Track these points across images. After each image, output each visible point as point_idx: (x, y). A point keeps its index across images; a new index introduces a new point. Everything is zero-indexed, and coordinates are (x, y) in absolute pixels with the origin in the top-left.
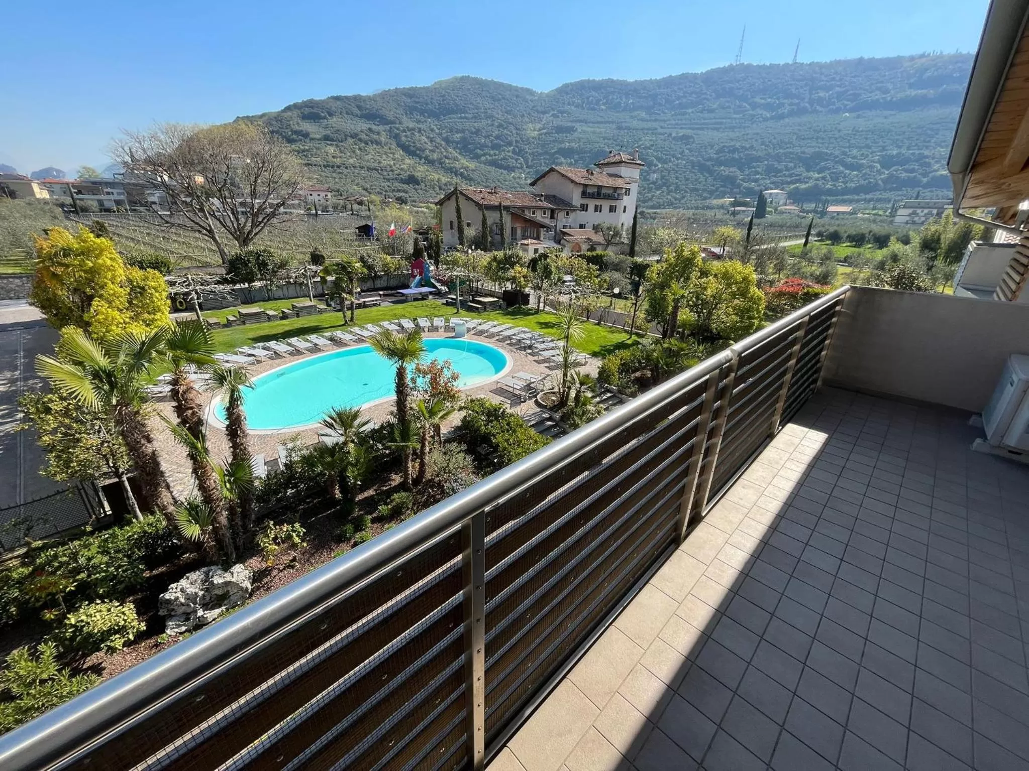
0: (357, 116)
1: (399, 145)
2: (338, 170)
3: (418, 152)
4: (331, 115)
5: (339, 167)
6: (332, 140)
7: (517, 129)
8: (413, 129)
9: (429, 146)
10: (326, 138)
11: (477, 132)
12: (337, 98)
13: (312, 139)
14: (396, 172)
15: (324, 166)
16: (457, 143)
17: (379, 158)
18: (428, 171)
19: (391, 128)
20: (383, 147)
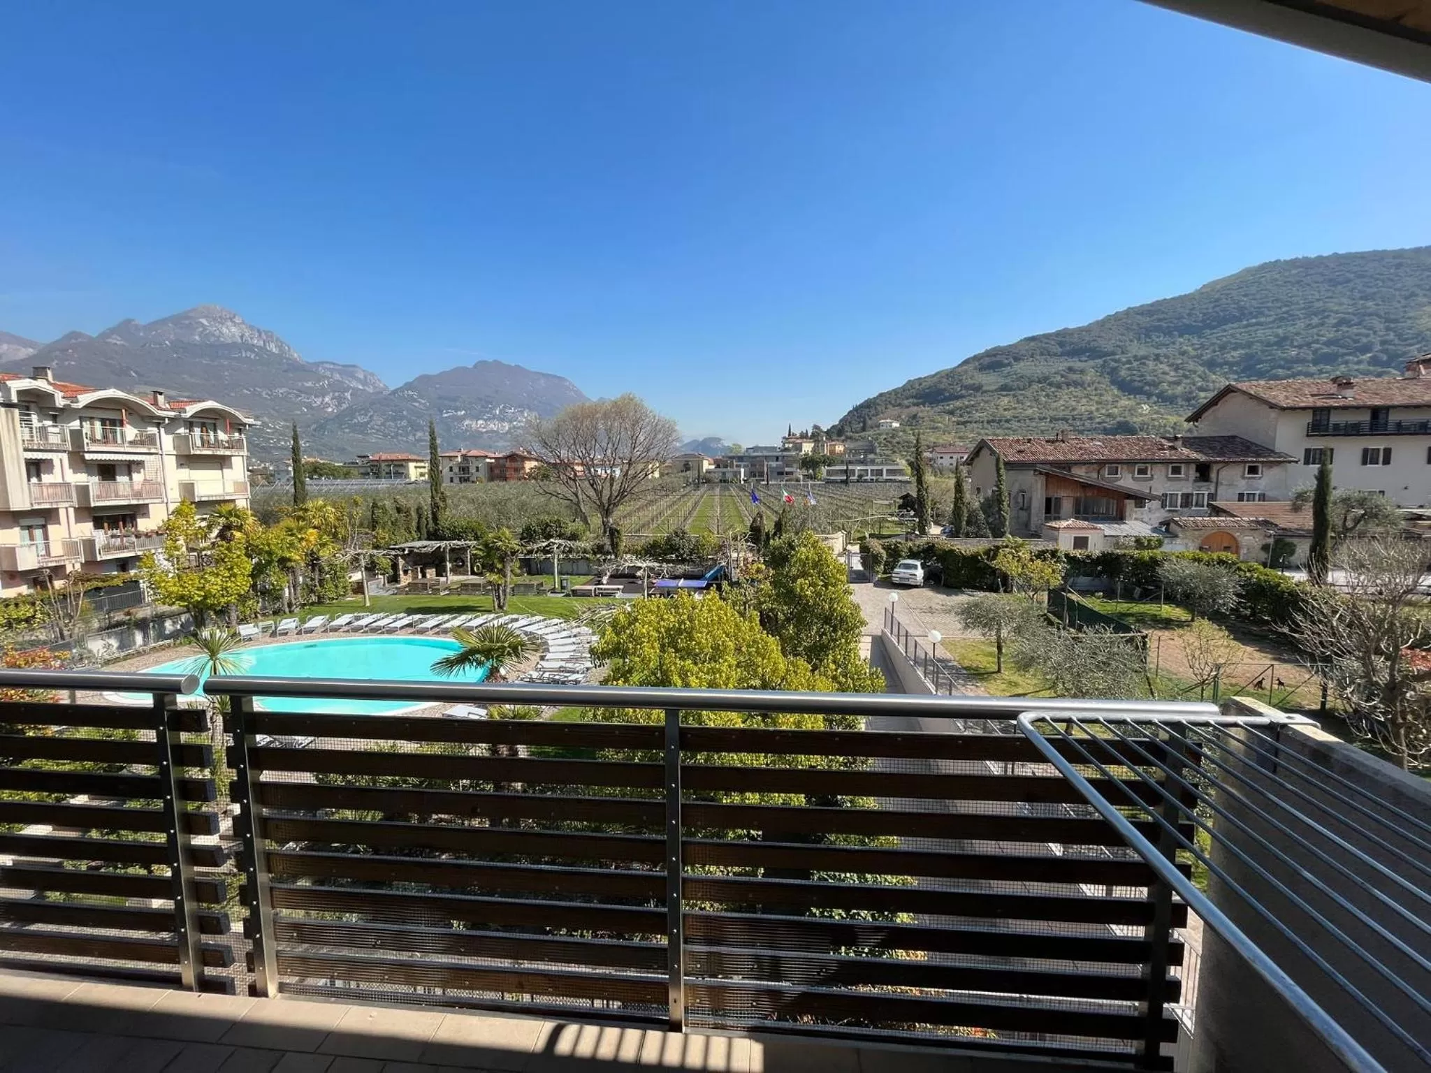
0: (1055, 355)
1: (1113, 382)
2: (1007, 425)
3: (1147, 388)
4: (1017, 359)
5: (1007, 421)
6: (1011, 390)
7: (1388, 320)
8: (1146, 358)
9: (1172, 376)
10: (1005, 388)
11: (1281, 342)
12: (1033, 339)
13: (986, 392)
14: (1097, 420)
15: (988, 422)
16: (1231, 365)
17: (1074, 403)
18: (1157, 412)
19: (1105, 362)
20: (1085, 389)
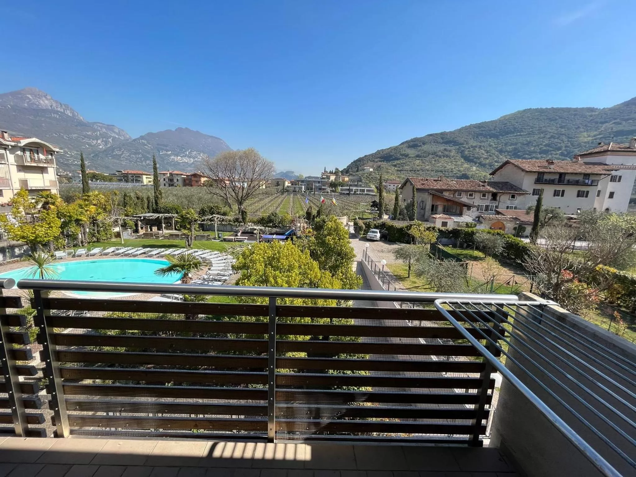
0: (440, 143)
1: (462, 157)
2: (418, 172)
3: (475, 160)
4: (424, 144)
5: (418, 171)
6: (420, 157)
7: (569, 138)
8: (476, 147)
9: (485, 155)
10: (418, 156)
11: (528, 144)
12: (431, 135)
13: (410, 157)
14: (454, 172)
15: (410, 171)
16: (509, 152)
17: (446, 165)
18: (478, 171)
19: (459, 147)
20: (451, 159)
